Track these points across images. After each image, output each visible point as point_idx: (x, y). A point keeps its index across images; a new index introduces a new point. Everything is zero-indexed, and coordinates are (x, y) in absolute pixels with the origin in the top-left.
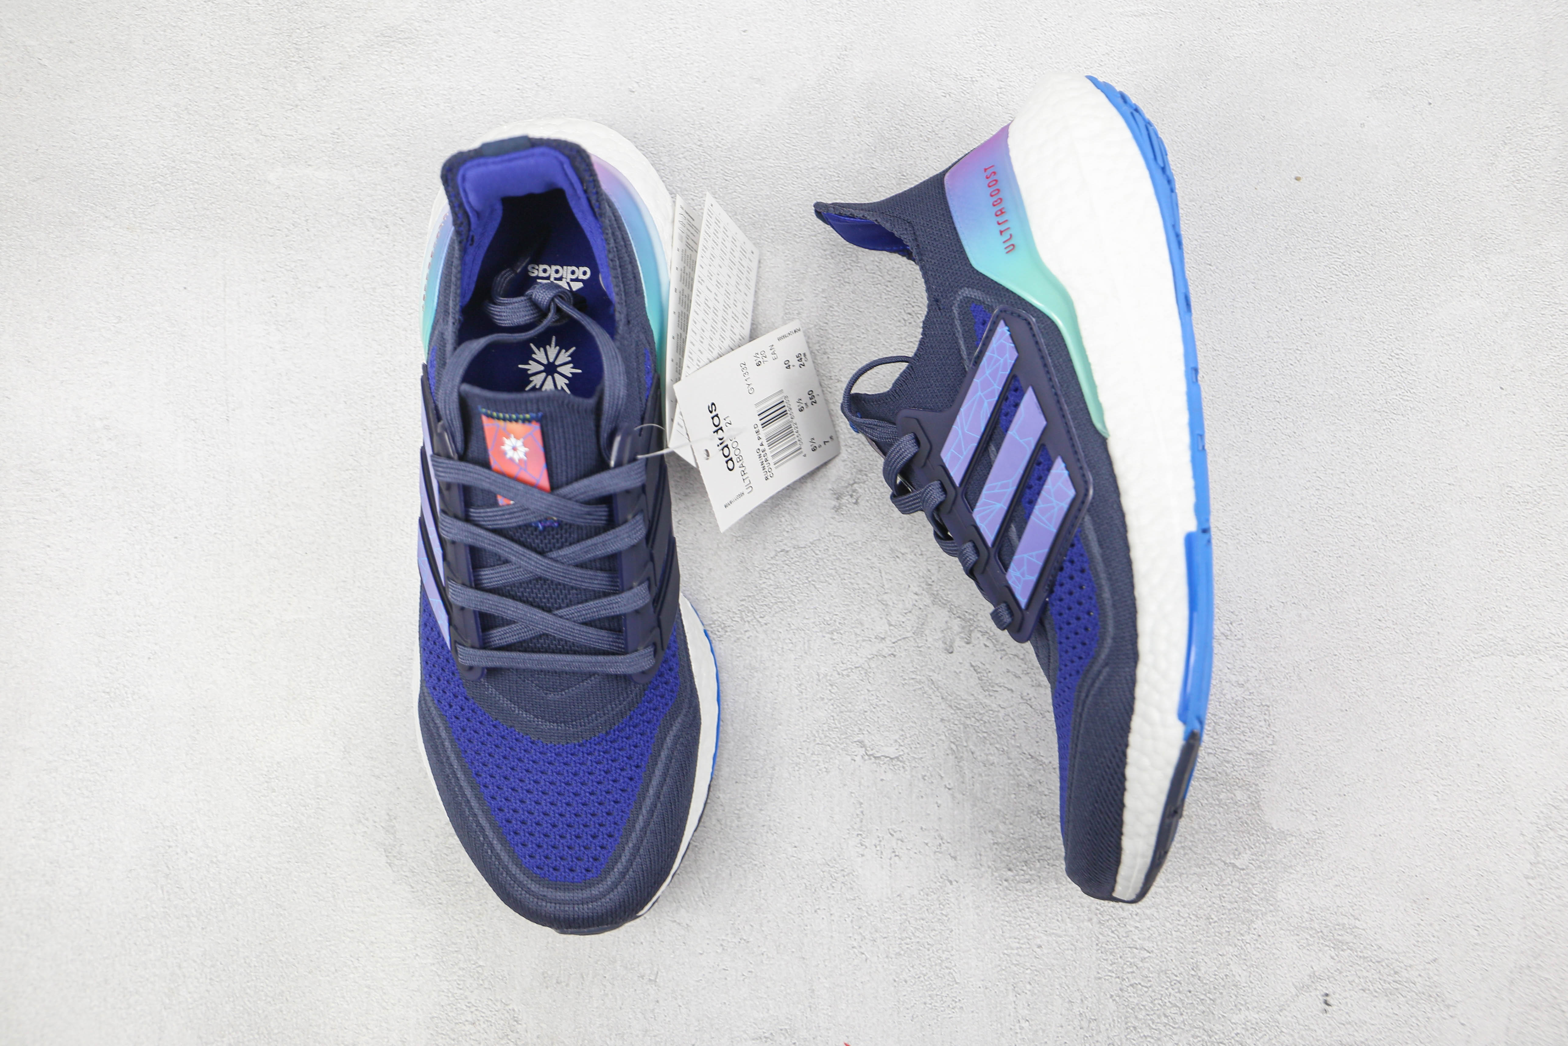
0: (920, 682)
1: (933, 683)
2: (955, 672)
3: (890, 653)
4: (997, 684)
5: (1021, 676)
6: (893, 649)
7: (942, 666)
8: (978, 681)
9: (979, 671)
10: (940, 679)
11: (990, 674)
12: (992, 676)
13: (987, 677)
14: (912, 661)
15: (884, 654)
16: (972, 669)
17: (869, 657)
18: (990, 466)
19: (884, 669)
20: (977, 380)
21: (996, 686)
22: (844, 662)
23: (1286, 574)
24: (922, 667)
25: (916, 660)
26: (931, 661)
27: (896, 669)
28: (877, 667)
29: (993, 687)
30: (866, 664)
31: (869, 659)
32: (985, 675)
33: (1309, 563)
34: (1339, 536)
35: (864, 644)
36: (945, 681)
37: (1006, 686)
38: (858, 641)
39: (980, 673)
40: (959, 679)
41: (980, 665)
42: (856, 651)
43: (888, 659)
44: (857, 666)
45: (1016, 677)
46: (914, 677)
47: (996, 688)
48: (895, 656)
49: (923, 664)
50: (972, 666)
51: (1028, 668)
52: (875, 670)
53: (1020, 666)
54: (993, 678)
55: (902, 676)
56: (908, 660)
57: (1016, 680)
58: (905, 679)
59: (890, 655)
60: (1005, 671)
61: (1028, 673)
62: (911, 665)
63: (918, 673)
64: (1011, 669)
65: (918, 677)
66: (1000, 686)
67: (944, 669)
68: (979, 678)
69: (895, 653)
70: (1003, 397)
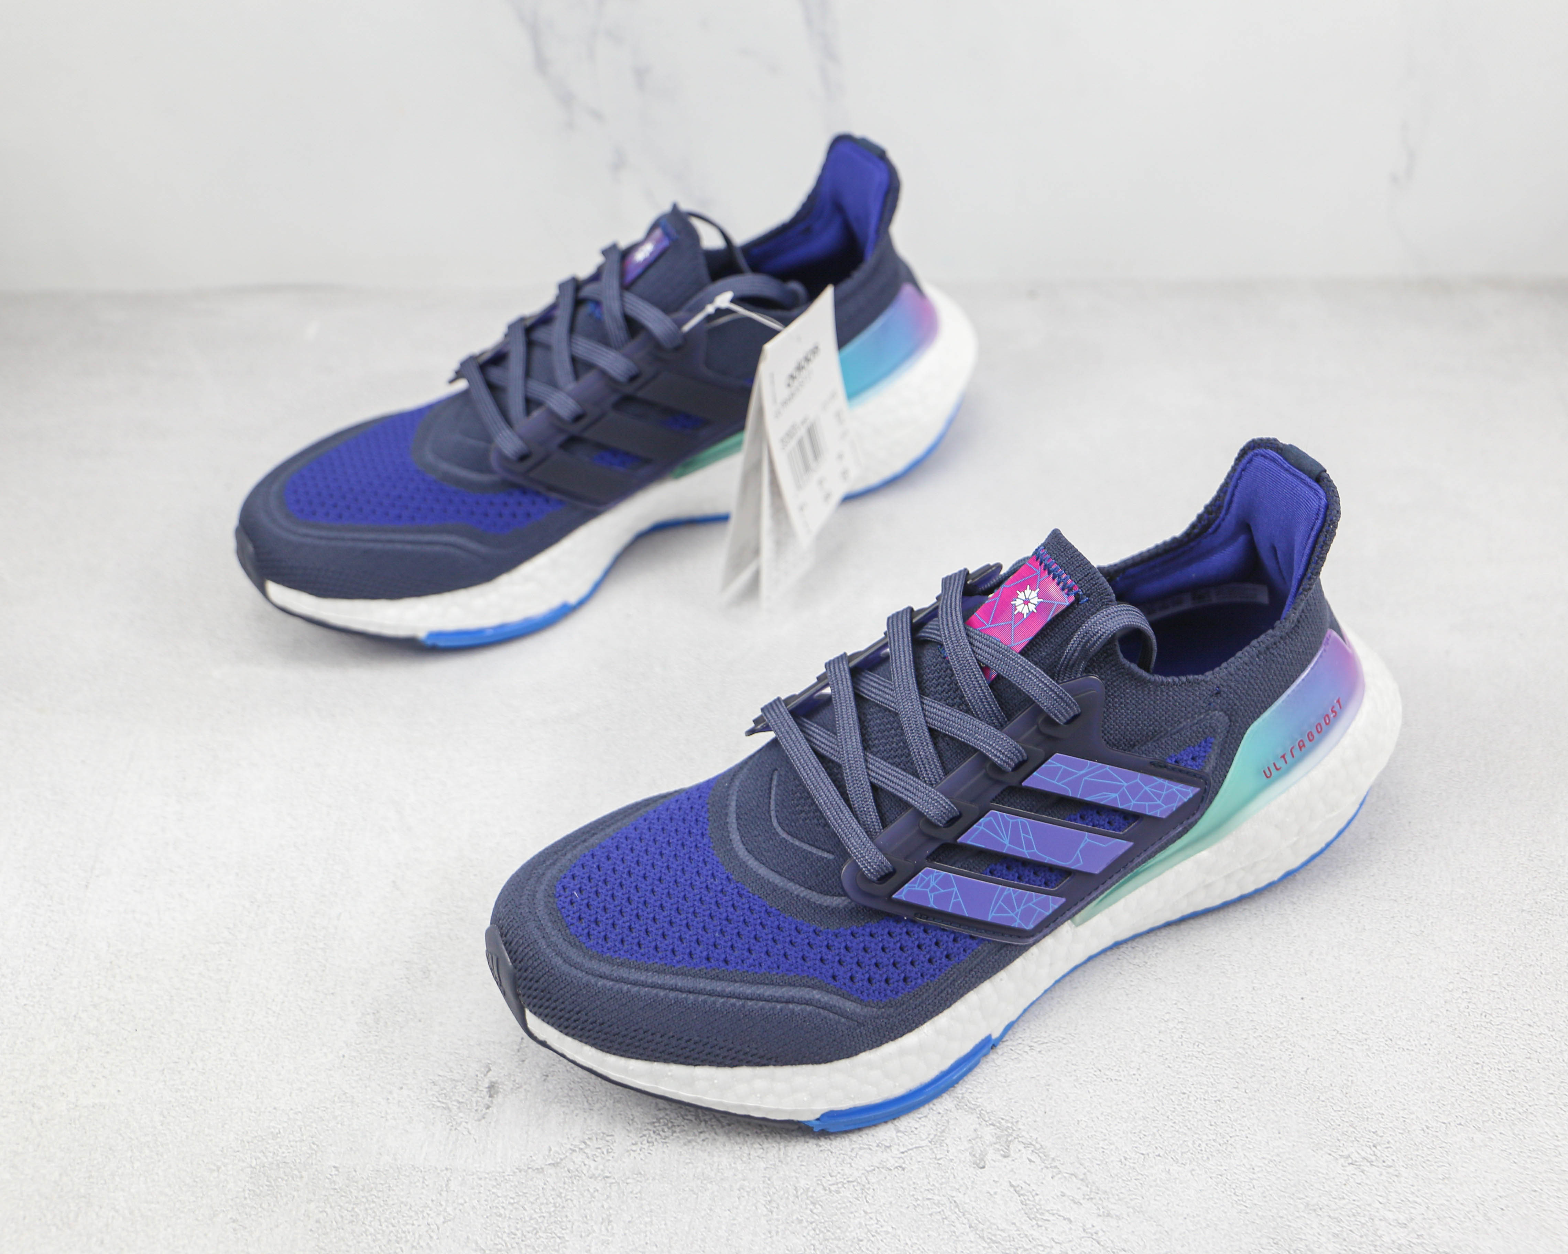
0: (938, 1204)
1: (957, 1206)
2: (989, 1193)
3: (897, 1165)
4: (1048, 1211)
5: (1082, 1201)
6: (902, 1161)
7: (969, 1185)
8: (1020, 1206)
9: (1022, 1192)
10: (967, 1201)
11: (1037, 1198)
12: (1040, 1200)
13: (1034, 1201)
14: (928, 1177)
15: (889, 1166)
16: (1012, 1189)
17: (868, 1169)
19: (889, 1185)
21: (1047, 1214)
22: (833, 1174)
23: (1442, 1088)
24: (941, 1184)
25: (932, 1175)
26: (954, 1177)
27: (905, 1185)
28: (878, 1182)
29: (1042, 1214)
30: (864, 1178)
31: (868, 1172)
32: (1031, 1198)
33: (1471, 1076)
34: (1508, 1046)
35: (861, 1153)
36: (974, 1204)
37: (1061, 1213)
38: (853, 1149)
39: (1023, 1195)
40: (994, 1202)
41: (1024, 1185)
42: (849, 1161)
43: (894, 1172)
44: (850, 1179)
45: (1075, 1203)
46: (929, 1196)
47: (1047, 1216)
48: (904, 1169)
49: (943, 1180)
50: (1012, 1186)
51: (1091, 1191)
52: (876, 1186)
53: (1079, 1188)
54: (1043, 1202)
55: (913, 1195)
56: (923, 1175)
57: (1075, 1206)
58: (917, 1200)
59: (896, 1167)
60: (1059, 1194)
61: (1092, 1199)
62: (926, 1181)
63: (936, 1192)
64: (1068, 1193)
65: (936, 1198)
66: (1053, 1214)
67: (973, 1188)
68: (1022, 1202)
69: (904, 1166)
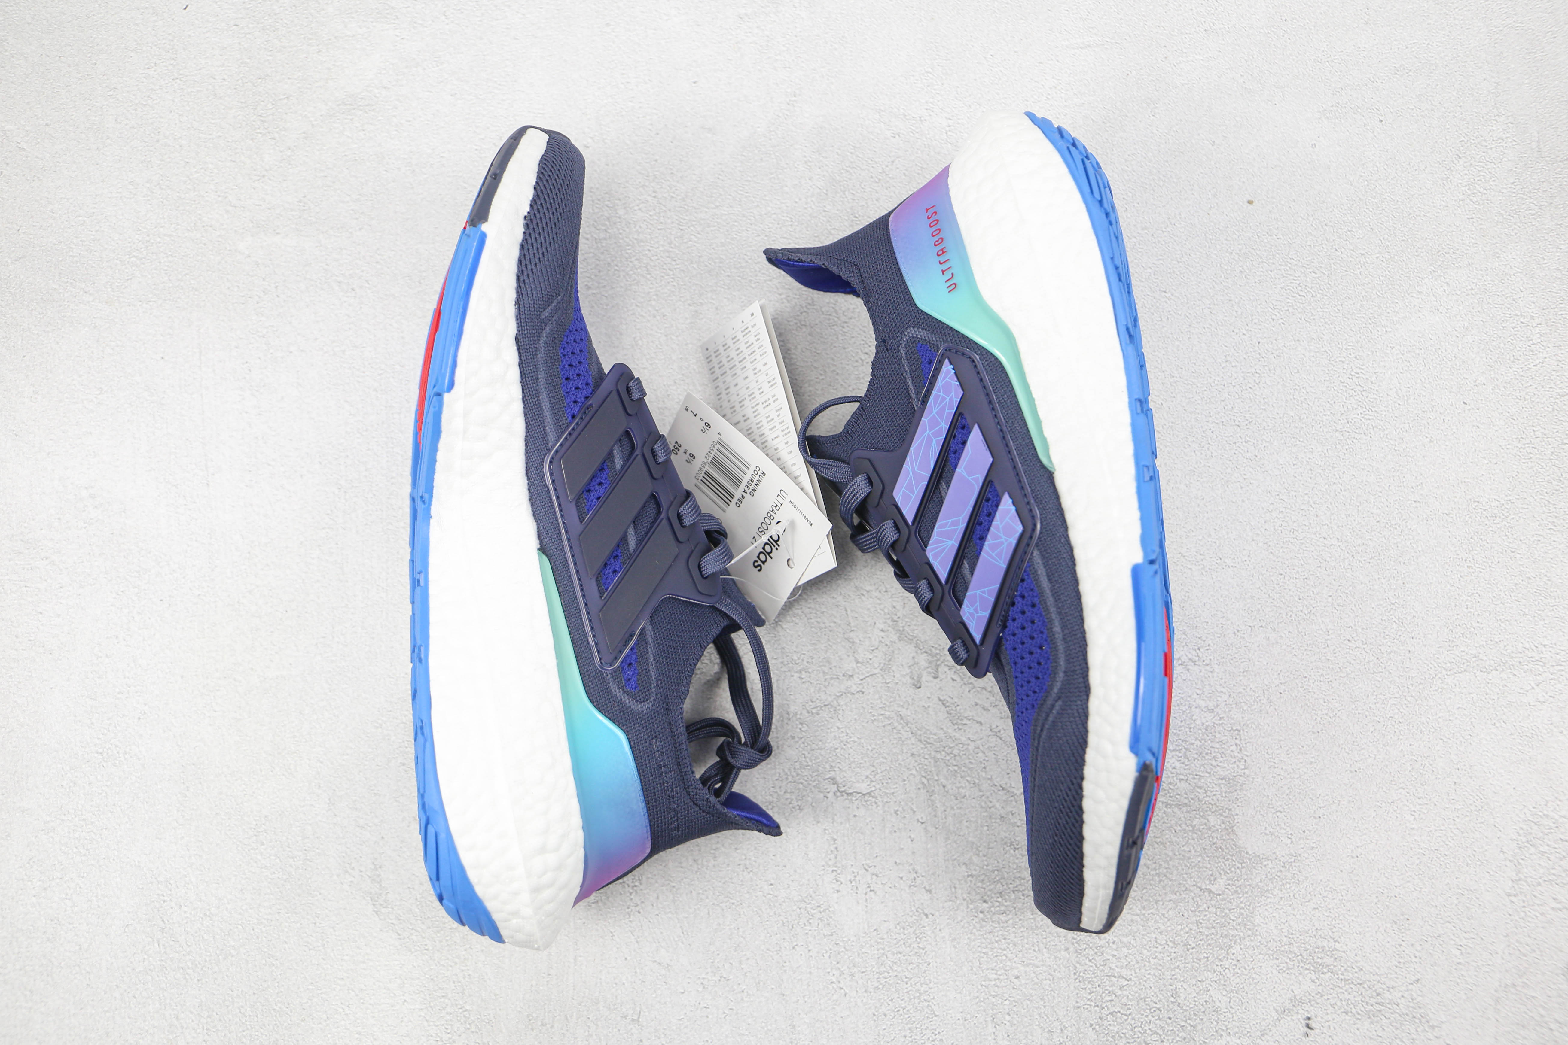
0: (889, 718)
1: (902, 719)
2: (924, 706)
3: (858, 690)
4: (966, 717)
5: (989, 708)
6: (861, 687)
7: (910, 701)
8: (946, 715)
9: (947, 704)
10: (909, 714)
11: (958, 708)
12: (960, 709)
13: (956, 710)
14: (880, 698)
15: (852, 691)
16: (940, 703)
17: (838, 694)
18: (941, 502)
19: (853, 706)
20: (925, 419)
21: (965, 720)
22: (814, 700)
23: (1252, 597)
24: (890, 703)
25: (884, 696)
26: (900, 697)
27: (864, 705)
28: (846, 704)
29: (962, 720)
30: (835, 702)
31: (838, 696)
32: (954, 709)
33: (1275, 586)
34: (1305, 557)
35: (832, 682)
36: (914, 716)
37: (975, 718)
38: (826, 679)
39: (948, 707)
40: (928, 714)
41: (948, 699)
42: (824, 689)
43: (857, 696)
44: (826, 703)
45: (985, 710)
46: (883, 712)
47: (965, 721)
48: (863, 693)
49: (892, 699)
50: (940, 700)
51: (996, 700)
52: (844, 707)
53: (988, 699)
54: (962, 711)
55: (871, 713)
56: (877, 696)
57: (985, 713)
58: (874, 716)
59: (858, 692)
60: (973, 704)
61: (996, 706)
62: (879, 701)
63: (887, 709)
64: (980, 702)
65: (887, 713)
66: (970, 720)
67: (913, 704)
68: (947, 712)
69: (863, 690)
70: (951, 435)
